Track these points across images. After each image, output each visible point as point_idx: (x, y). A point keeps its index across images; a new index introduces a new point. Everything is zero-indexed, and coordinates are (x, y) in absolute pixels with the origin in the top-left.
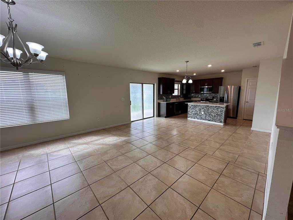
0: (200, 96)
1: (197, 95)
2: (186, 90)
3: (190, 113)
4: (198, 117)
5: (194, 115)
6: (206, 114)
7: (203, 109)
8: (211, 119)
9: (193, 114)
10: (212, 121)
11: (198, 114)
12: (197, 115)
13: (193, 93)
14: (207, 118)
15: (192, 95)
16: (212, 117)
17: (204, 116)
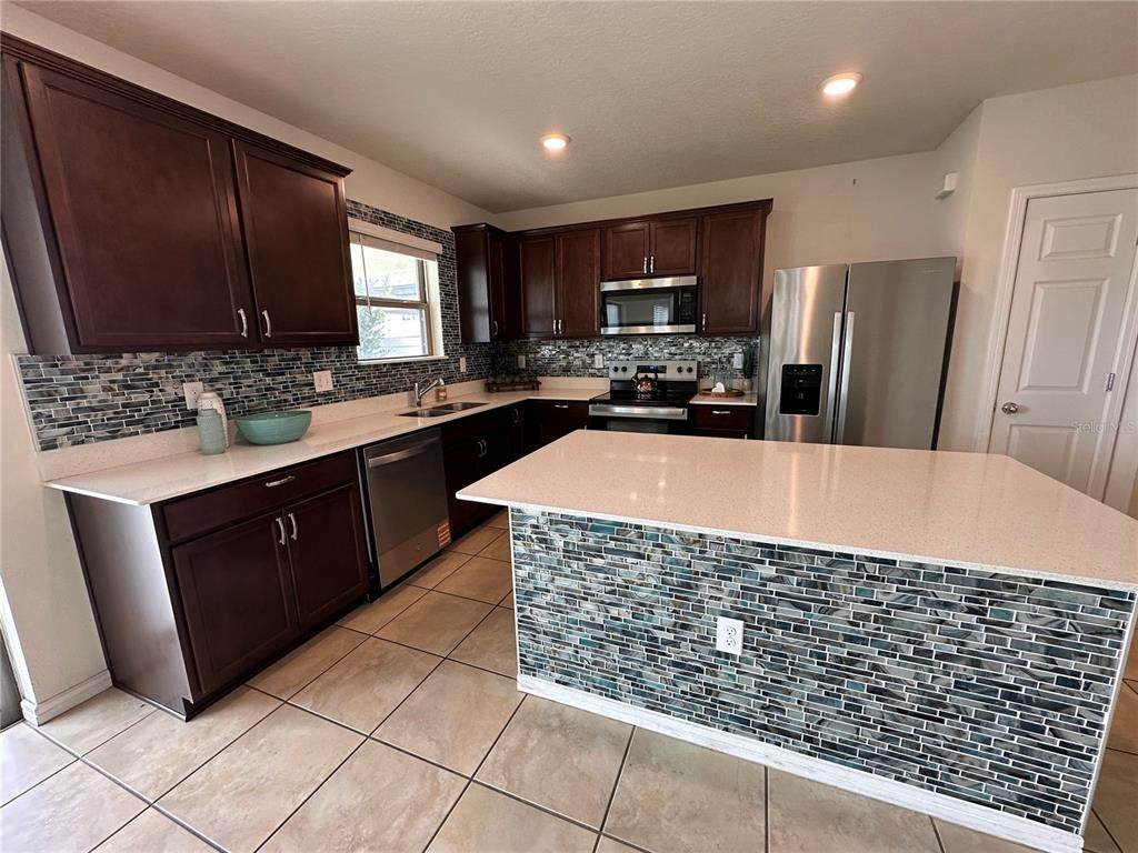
0: (599, 361)
1: (578, 357)
2: (494, 312)
3: (542, 619)
4: (651, 677)
5: (599, 645)
6: (780, 655)
7: (736, 585)
8: (867, 735)
9: (588, 634)
10: (884, 763)
11: (653, 645)
12: (640, 651)
13: (551, 338)
14: (797, 718)
15: (546, 351)
16: (874, 706)
17: (750, 686)
